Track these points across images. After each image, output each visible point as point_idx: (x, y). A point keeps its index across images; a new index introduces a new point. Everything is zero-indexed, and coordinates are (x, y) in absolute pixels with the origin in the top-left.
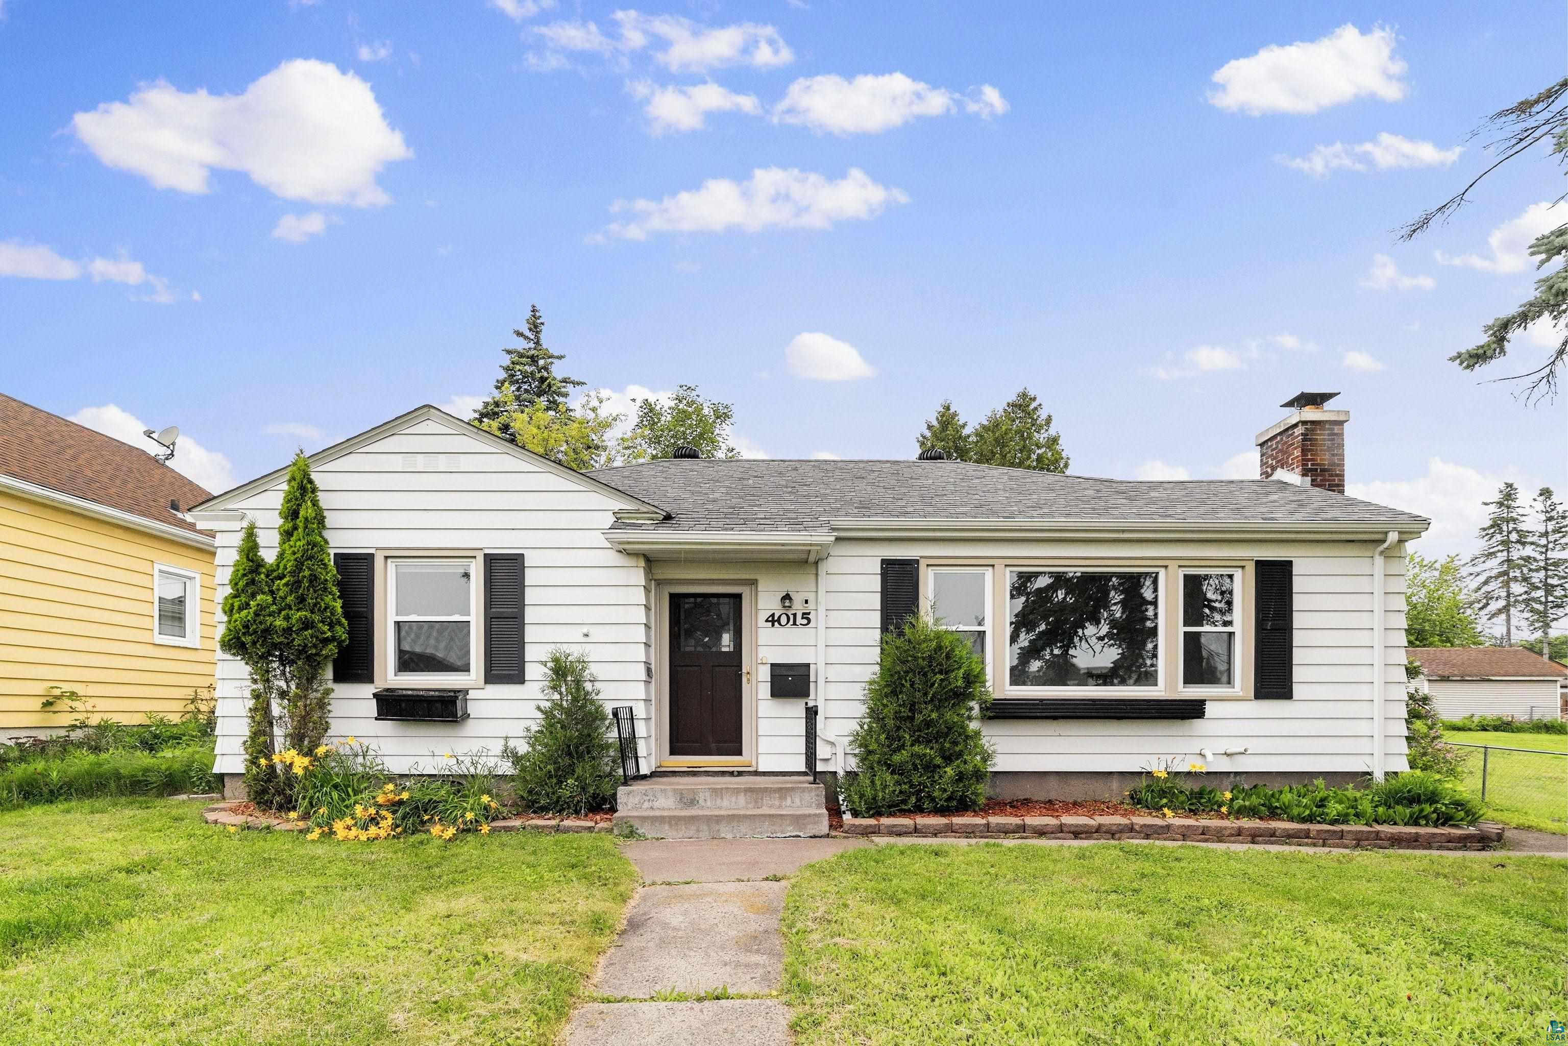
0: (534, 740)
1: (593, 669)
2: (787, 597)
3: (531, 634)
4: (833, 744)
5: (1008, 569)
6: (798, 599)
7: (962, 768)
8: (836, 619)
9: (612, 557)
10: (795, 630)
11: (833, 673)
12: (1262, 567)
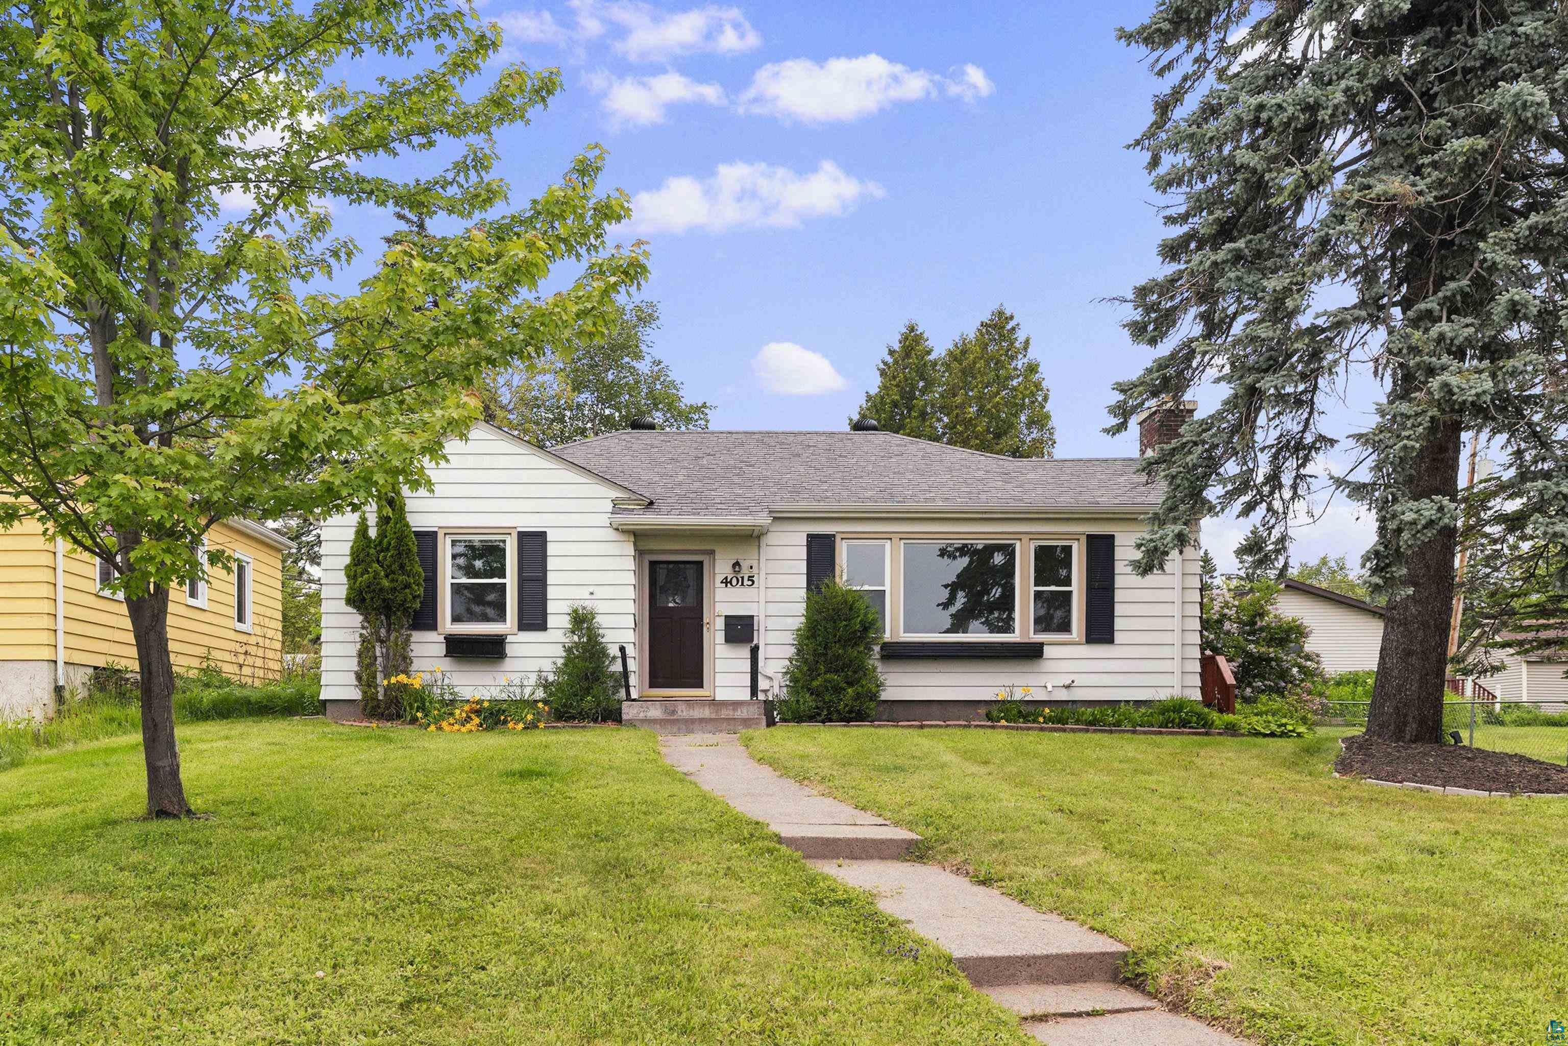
0: (558, 672)
1: (598, 619)
2: (737, 564)
3: (551, 592)
4: (770, 678)
5: (902, 542)
6: (745, 565)
7: (860, 689)
8: (773, 581)
9: (611, 534)
10: (743, 590)
11: (772, 623)
12: (1091, 538)
